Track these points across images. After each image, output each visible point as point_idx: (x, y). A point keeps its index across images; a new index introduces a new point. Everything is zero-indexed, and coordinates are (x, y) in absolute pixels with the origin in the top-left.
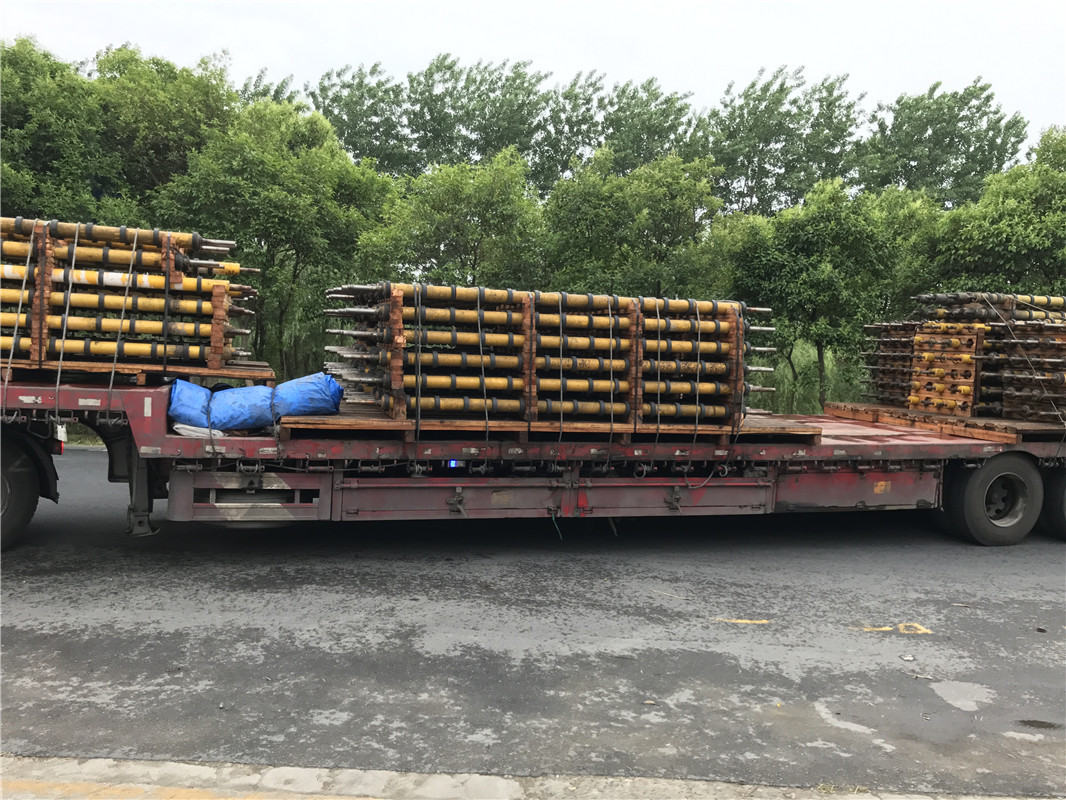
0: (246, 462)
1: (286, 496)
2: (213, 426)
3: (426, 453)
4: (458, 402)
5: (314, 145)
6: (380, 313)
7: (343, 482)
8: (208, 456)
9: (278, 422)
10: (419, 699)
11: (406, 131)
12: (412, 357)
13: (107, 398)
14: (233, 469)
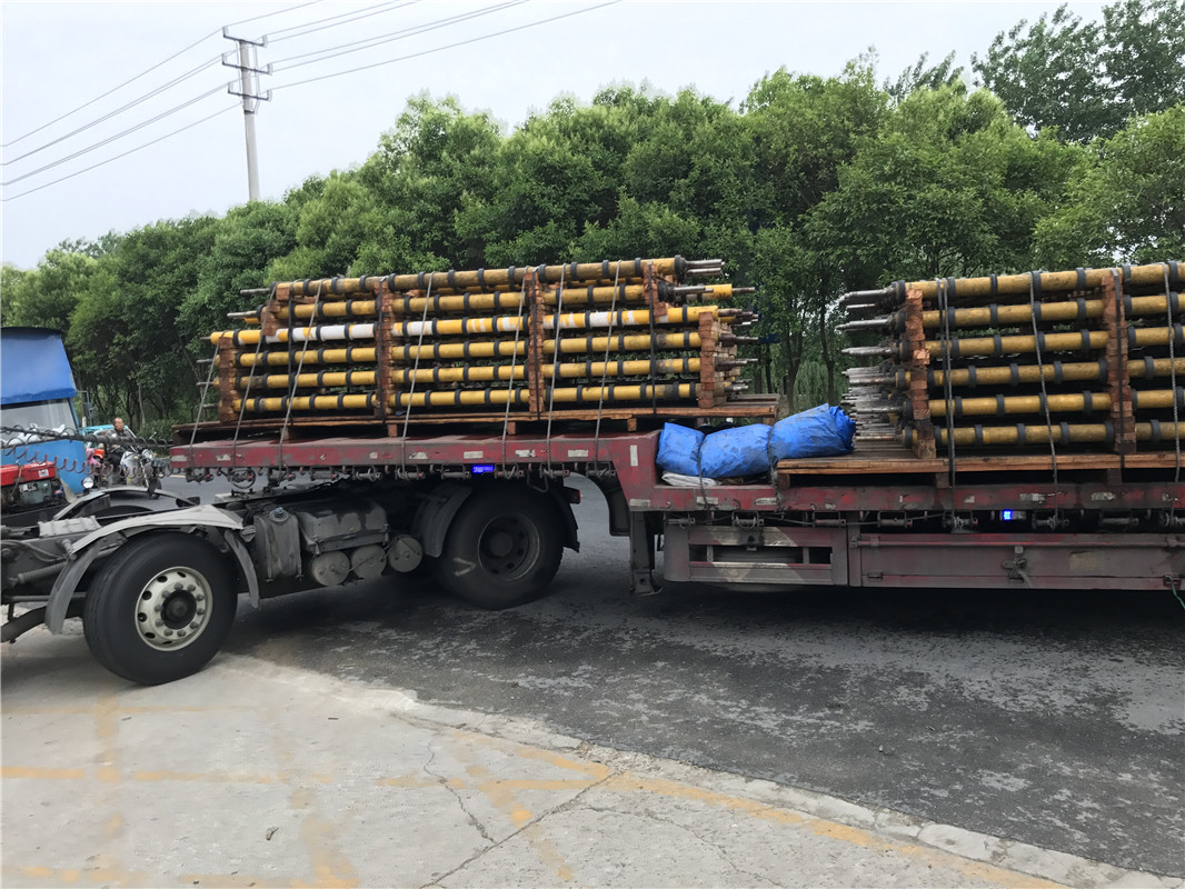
0: (743, 515)
1: (793, 555)
2: (703, 474)
3: (967, 501)
4: (1009, 432)
5: (979, 127)
6: (893, 323)
7: (859, 539)
8: (701, 508)
9: (775, 467)
10: (1119, 779)
11: (1106, 81)
12: (939, 375)
13: (594, 449)
14: (728, 523)
